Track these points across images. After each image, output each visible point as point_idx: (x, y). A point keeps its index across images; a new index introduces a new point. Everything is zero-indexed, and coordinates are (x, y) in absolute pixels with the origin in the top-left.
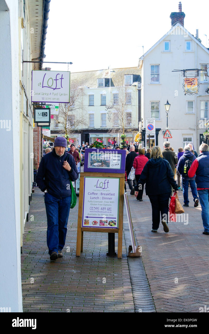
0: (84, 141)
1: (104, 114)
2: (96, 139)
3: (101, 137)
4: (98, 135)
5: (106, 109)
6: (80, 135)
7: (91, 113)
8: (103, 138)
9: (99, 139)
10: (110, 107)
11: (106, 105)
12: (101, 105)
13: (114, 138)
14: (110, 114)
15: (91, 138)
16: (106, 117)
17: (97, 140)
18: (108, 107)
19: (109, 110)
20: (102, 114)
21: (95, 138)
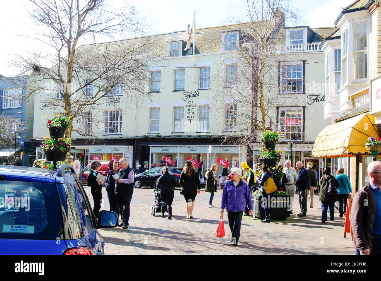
0: (138, 160)
1: (180, 107)
2: (163, 157)
3: (172, 153)
4: (166, 148)
5: (185, 98)
6: (131, 147)
7: (154, 106)
8: (176, 154)
9: (169, 156)
10: (193, 93)
11: (184, 90)
12: (175, 91)
13: (199, 155)
14: (191, 108)
15: (152, 154)
16: (183, 114)
17: (165, 159)
18: (188, 94)
19: (190, 99)
20: (175, 108)
21: (159, 154)
